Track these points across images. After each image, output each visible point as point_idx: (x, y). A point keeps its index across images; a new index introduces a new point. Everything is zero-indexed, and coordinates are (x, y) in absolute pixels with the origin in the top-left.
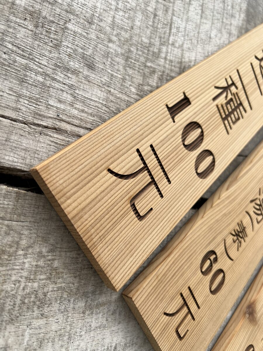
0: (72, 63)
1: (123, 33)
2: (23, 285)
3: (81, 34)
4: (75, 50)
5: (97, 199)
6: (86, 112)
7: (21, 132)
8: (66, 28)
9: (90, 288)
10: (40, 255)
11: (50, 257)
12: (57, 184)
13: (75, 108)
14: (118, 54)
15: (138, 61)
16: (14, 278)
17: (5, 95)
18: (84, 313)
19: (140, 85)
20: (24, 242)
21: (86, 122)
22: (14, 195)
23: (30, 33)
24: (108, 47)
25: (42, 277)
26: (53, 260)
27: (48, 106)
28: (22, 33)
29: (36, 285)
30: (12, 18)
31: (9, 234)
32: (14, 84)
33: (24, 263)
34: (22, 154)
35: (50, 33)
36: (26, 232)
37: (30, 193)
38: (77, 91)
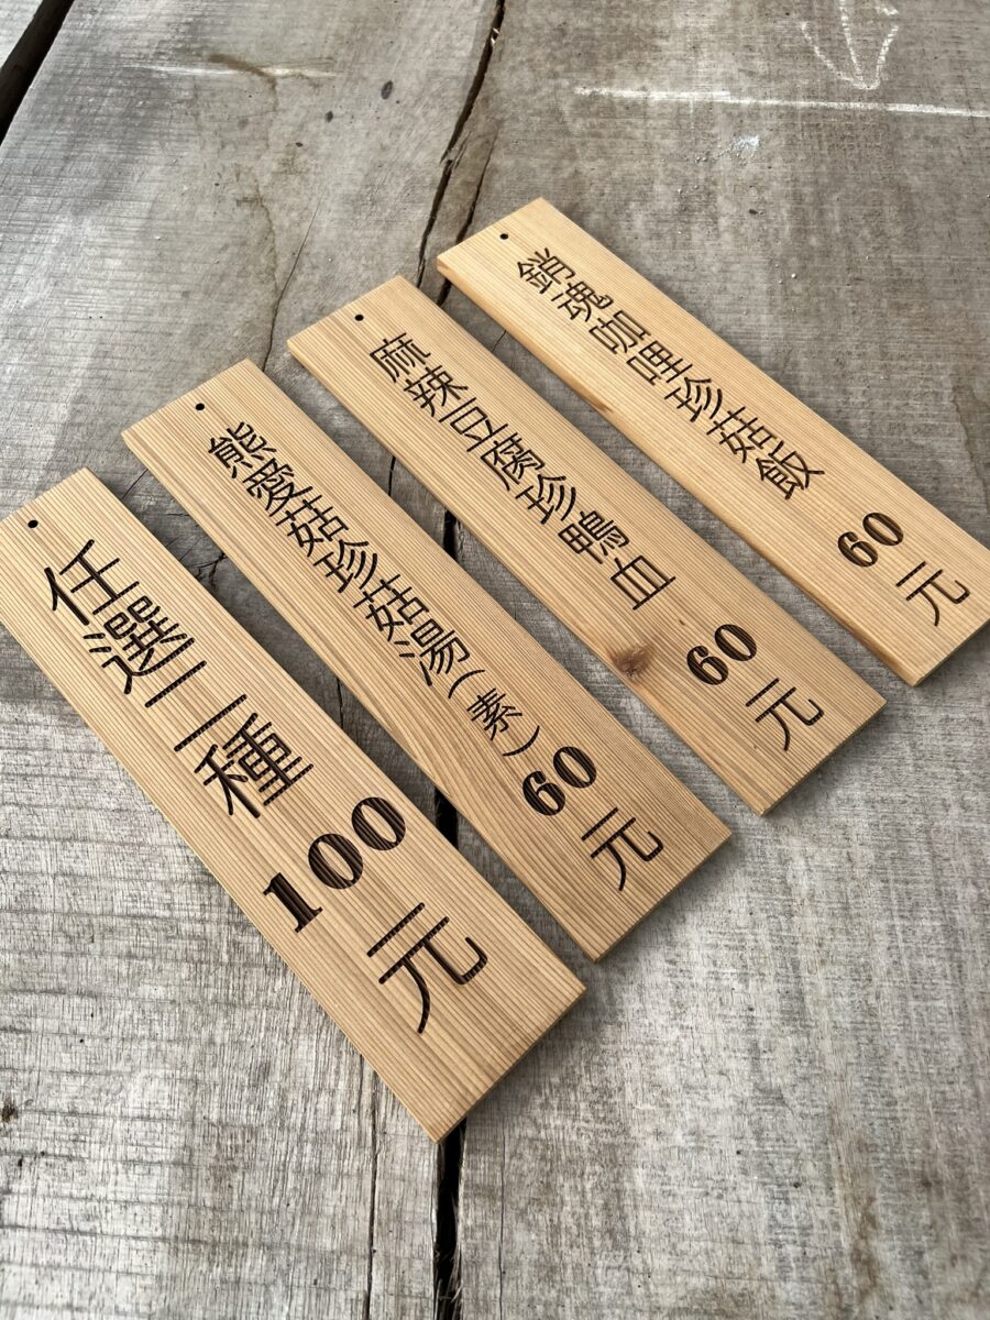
0: (270, 1103)
1: (190, 1019)
2: (583, 1124)
3: (221, 1095)
4: (249, 1102)
5: (464, 1044)
6: (338, 1067)
7: (389, 1161)
8: (220, 1121)
9: (588, 1020)
10: (545, 1106)
11: (548, 1091)
12: (451, 1110)
13: (336, 1085)
14: (229, 1023)
15: (227, 981)
16: (574, 1138)
17: (344, 1193)
18: (620, 1025)
19: (267, 973)
20: (530, 1132)
21: (353, 1064)
22: (472, 1157)
23: (247, 1175)
24: (223, 1045)
25: (573, 1098)
26: (550, 1085)
27: (344, 1129)
28: (252, 1188)
29: (583, 1105)
30: (235, 1206)
31: (521, 1155)
32: (326, 1184)
33: (556, 1127)
34: (417, 1155)
35: (237, 1146)
36: (517, 1131)
37: (467, 1136)
38: (311, 1087)
